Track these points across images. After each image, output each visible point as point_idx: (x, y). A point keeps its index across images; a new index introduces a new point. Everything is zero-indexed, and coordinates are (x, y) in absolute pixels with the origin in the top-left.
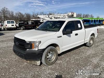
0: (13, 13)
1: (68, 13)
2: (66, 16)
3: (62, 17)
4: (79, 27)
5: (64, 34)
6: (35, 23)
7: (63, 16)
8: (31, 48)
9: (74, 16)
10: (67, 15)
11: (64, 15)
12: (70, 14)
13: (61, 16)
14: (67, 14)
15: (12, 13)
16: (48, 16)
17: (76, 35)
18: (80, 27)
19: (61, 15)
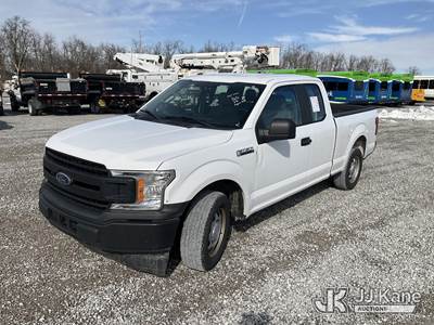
0: (50, 42)
1: (245, 48)
2: (238, 61)
3: (223, 63)
4: (314, 110)
5: (261, 140)
6: (91, 88)
7: (227, 62)
8: (133, 202)
9: (270, 63)
10: (242, 57)
11: (230, 53)
12: (252, 51)
13: (217, 61)
14: (240, 53)
15: (48, 42)
16: (156, 58)
17: (302, 145)
18: (319, 110)
19: (218, 54)
